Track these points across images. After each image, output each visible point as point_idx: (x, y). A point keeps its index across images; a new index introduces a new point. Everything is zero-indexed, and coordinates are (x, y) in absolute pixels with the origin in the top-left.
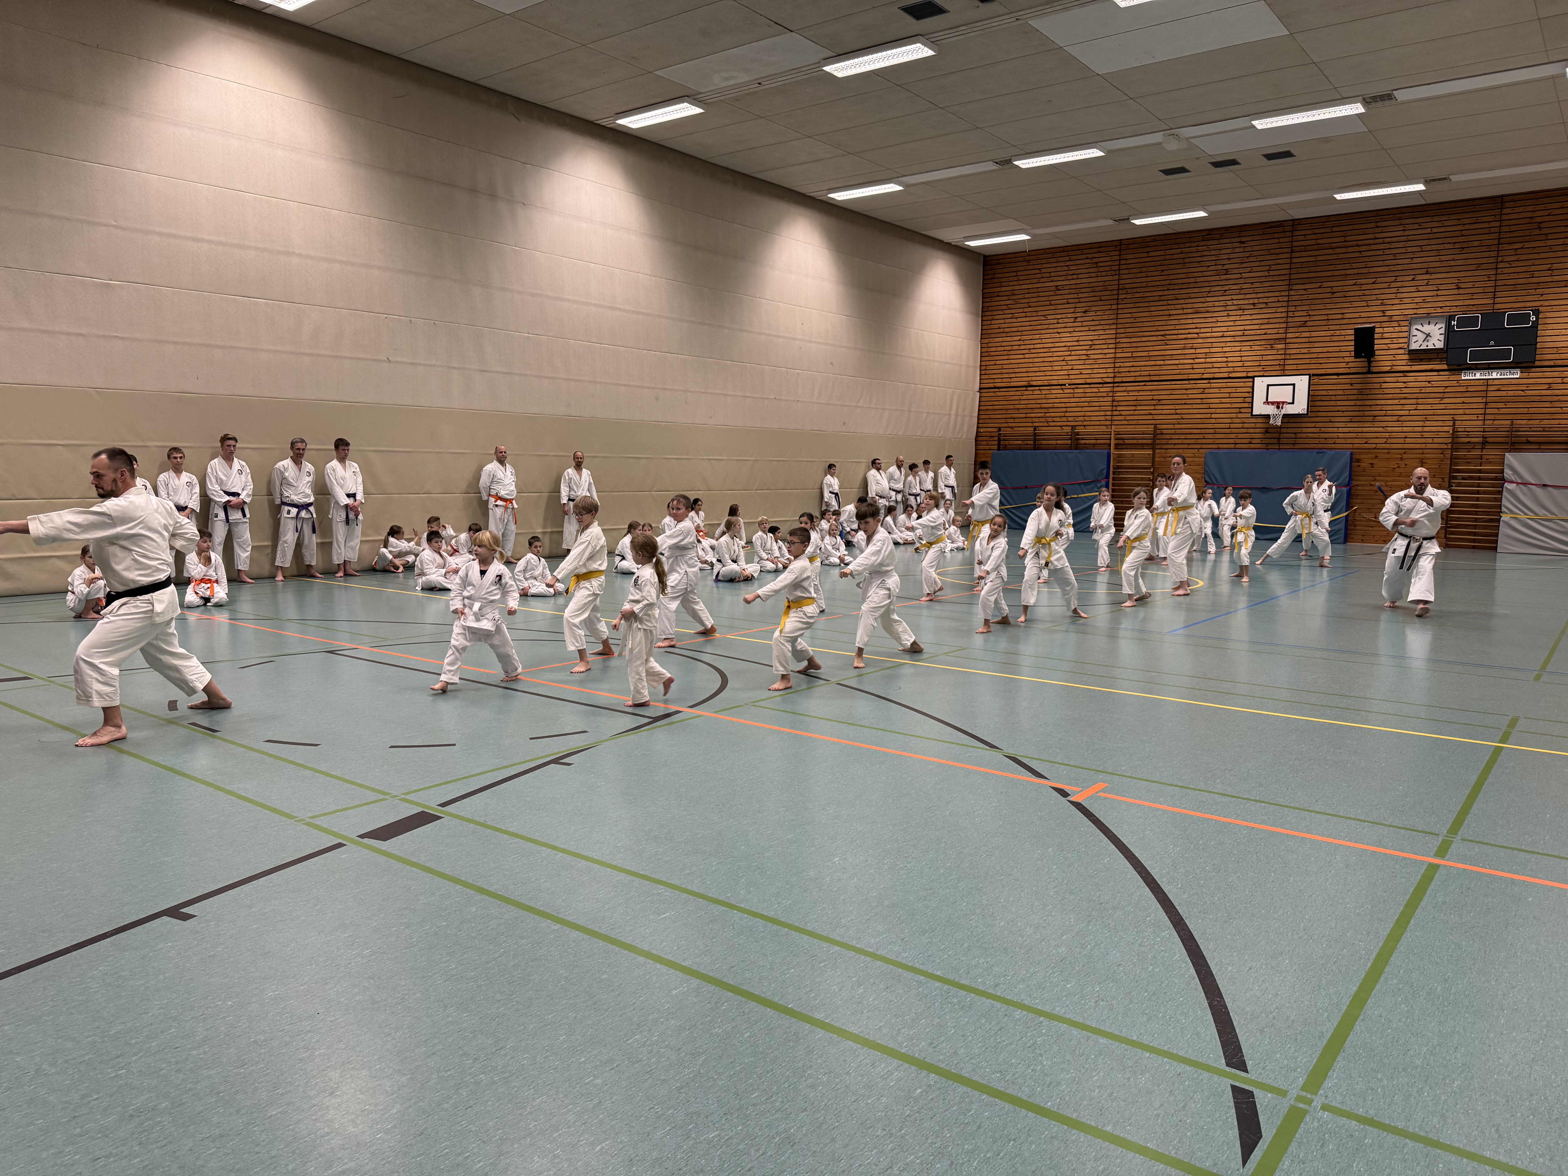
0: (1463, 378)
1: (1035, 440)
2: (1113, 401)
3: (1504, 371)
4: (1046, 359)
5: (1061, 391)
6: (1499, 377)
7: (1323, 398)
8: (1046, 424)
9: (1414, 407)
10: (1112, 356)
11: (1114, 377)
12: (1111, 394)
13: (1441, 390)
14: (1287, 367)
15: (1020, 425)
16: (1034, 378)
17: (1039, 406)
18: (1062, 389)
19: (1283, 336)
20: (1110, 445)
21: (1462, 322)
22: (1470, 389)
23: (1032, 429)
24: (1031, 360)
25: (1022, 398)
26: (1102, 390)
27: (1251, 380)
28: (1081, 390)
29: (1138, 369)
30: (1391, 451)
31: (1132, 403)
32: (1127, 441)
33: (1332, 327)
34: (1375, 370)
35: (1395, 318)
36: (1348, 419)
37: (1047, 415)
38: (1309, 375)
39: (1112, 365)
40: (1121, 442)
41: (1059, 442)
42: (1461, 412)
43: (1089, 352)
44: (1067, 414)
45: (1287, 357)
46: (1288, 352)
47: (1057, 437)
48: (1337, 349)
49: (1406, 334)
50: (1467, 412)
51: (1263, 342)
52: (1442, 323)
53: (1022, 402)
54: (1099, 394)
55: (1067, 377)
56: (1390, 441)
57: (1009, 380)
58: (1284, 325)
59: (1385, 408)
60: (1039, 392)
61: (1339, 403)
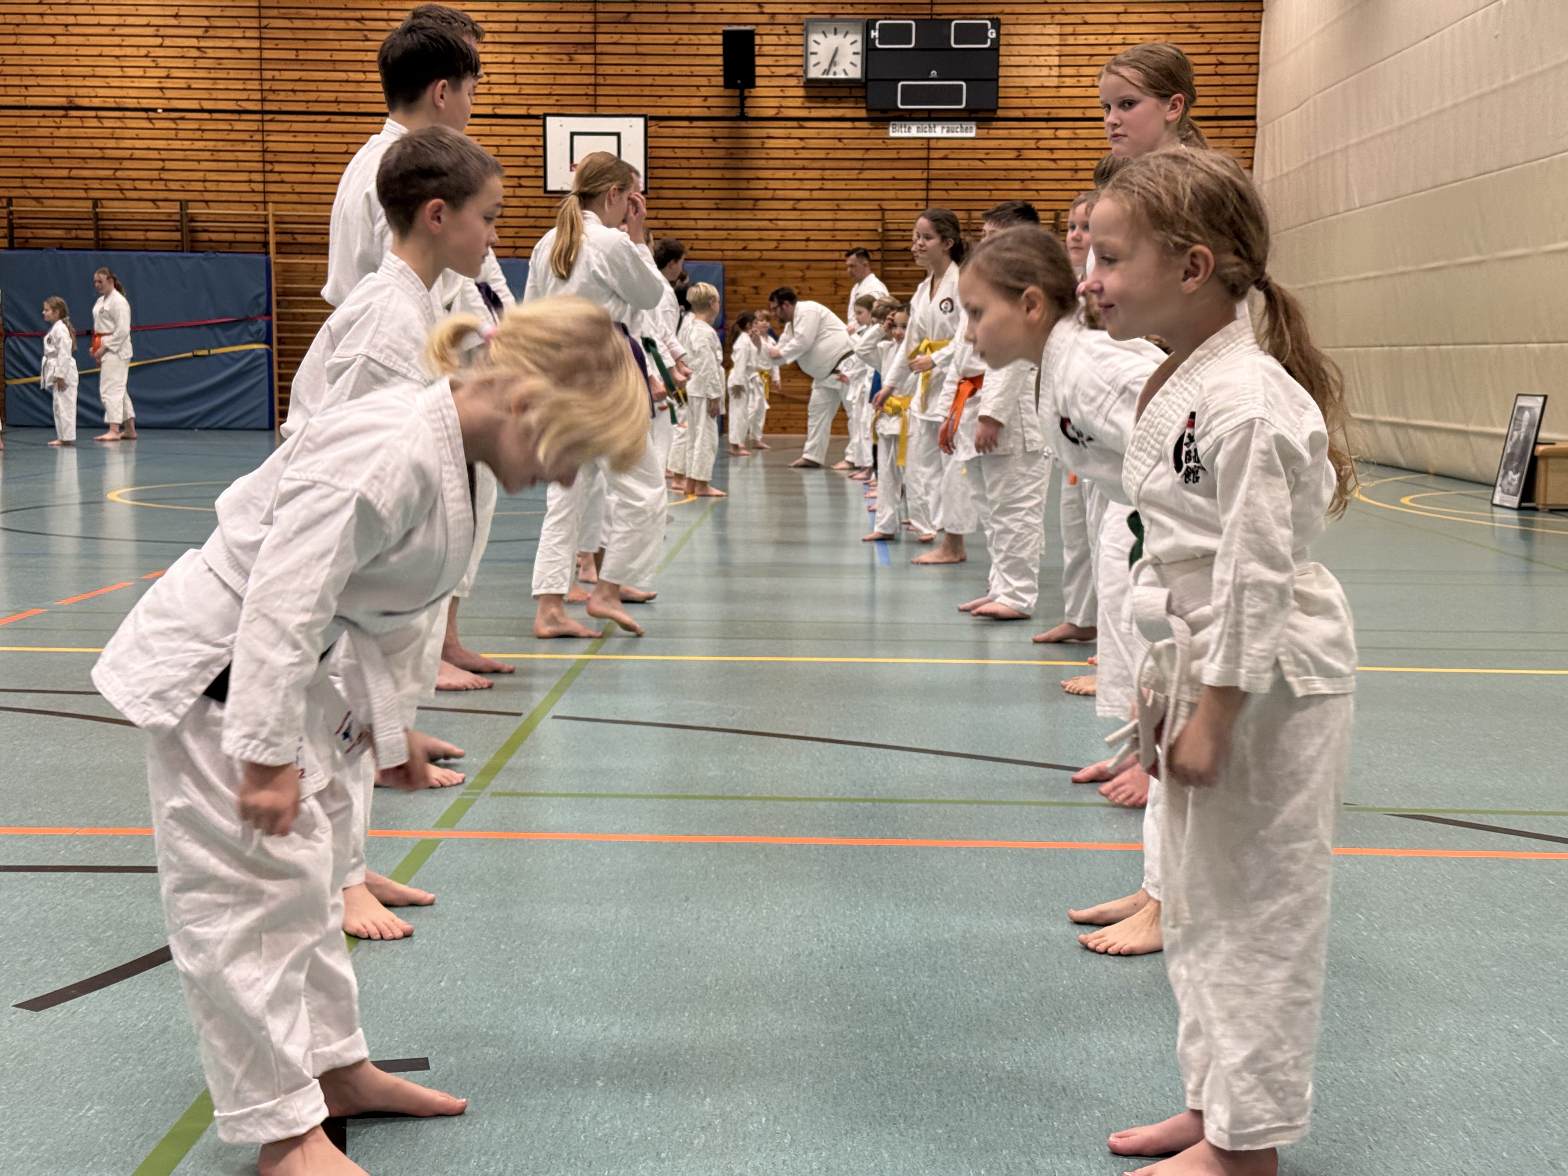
0: (892, 135)
1: (98, 229)
2: (264, 151)
3: (952, 125)
4: (106, 51)
5: (146, 124)
6: (945, 134)
7: (668, 163)
8: (118, 194)
9: (817, 184)
10: (256, 54)
11: (263, 100)
12: (258, 137)
13: (859, 154)
14: (601, 101)
15: (58, 193)
16: (81, 92)
17: (98, 153)
18: (147, 118)
19: (590, 38)
20: (266, 244)
21: (887, 34)
22: (904, 154)
23: (90, 204)
24: (72, 51)
25: (56, 133)
26: (238, 126)
27: (540, 122)
28: (195, 125)
29: (313, 86)
30: (786, 264)
31: (305, 158)
32: (300, 238)
33: (675, 28)
34: (752, 113)
35: (780, 19)
36: (710, 204)
37: (119, 174)
38: (644, 116)
39: (256, 75)
40: (287, 238)
41: (151, 235)
42: (891, 194)
43: (203, 43)
44: (165, 175)
45: (601, 80)
46: (601, 70)
47: (147, 224)
48: (686, 70)
49: (799, 51)
50: (901, 195)
51: (554, 49)
52: (856, 33)
53: (58, 143)
54: (233, 136)
55: (158, 93)
56: (783, 245)
57: (23, 91)
58: (590, 18)
59: (773, 184)
60: (94, 123)
61: (696, 173)
